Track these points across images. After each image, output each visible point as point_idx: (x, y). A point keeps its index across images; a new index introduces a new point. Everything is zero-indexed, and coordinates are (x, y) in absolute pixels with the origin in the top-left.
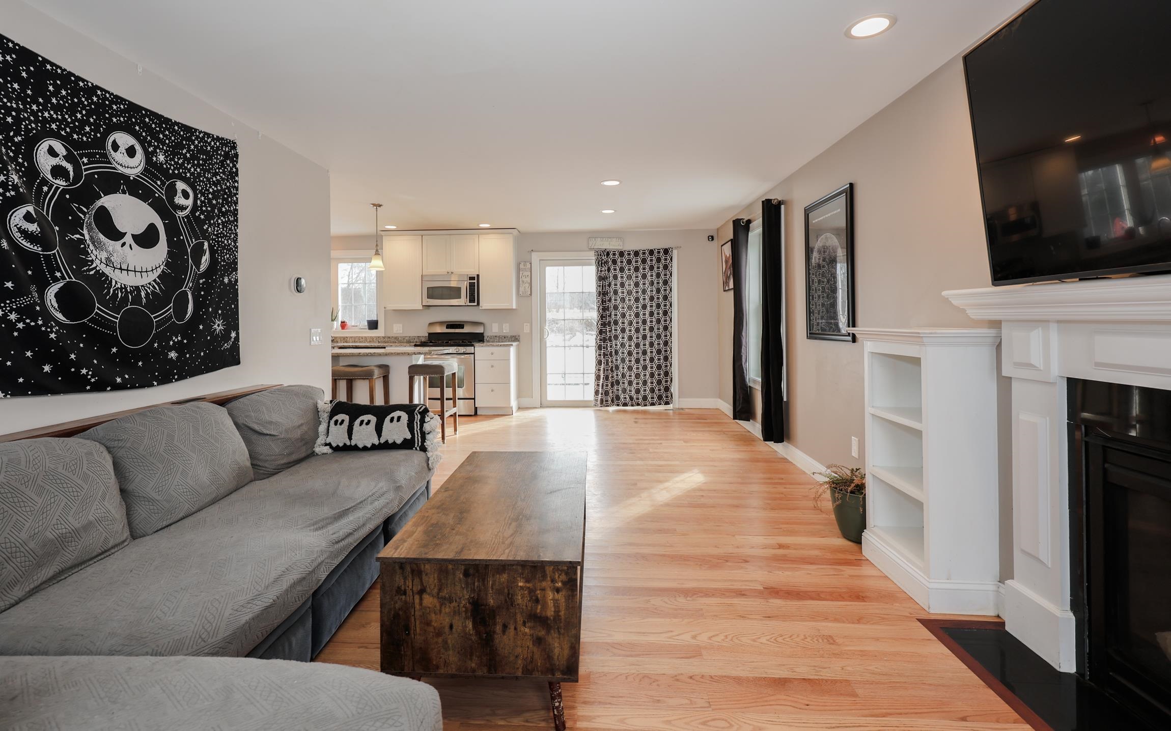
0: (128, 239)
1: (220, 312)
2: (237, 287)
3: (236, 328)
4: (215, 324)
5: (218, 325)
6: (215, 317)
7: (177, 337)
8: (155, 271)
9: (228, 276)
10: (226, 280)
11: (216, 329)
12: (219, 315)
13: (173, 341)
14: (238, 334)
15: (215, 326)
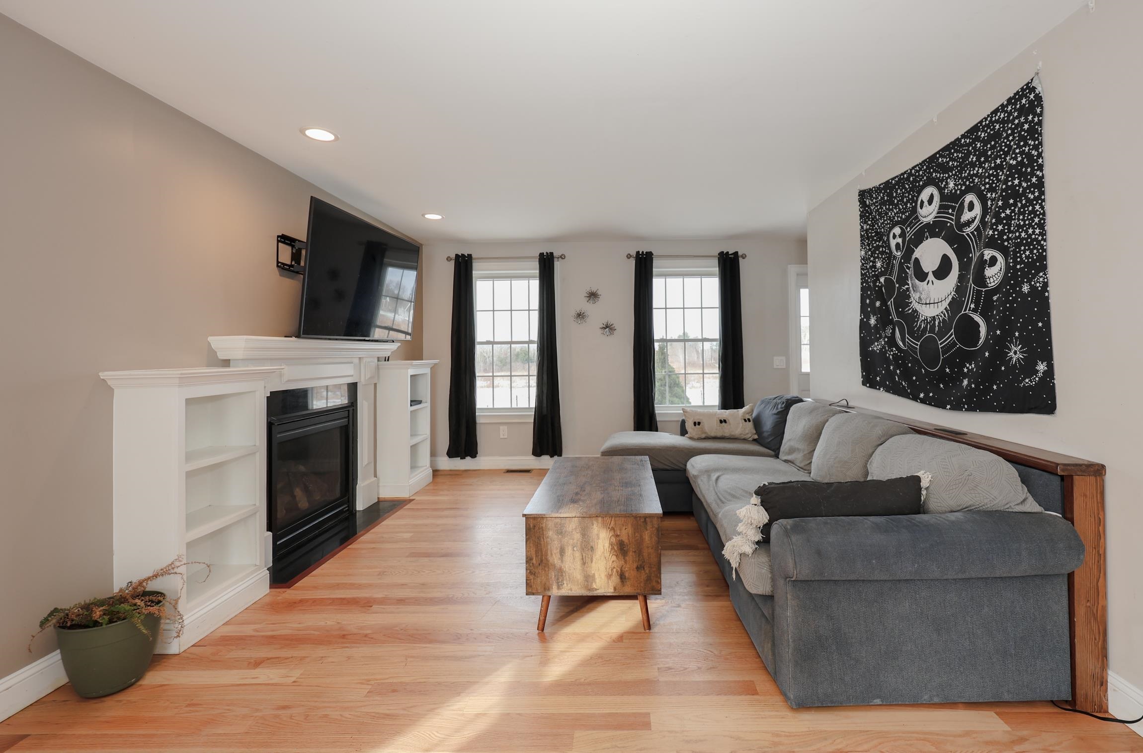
0: (931, 277)
1: (1017, 334)
2: (1047, 294)
3: (1048, 357)
4: (1010, 350)
5: (1015, 353)
6: (1011, 342)
7: (970, 365)
8: (947, 299)
9: (1029, 281)
10: (1026, 288)
11: (1012, 358)
12: (1016, 338)
13: (968, 368)
14: (1050, 367)
15: (1011, 354)
